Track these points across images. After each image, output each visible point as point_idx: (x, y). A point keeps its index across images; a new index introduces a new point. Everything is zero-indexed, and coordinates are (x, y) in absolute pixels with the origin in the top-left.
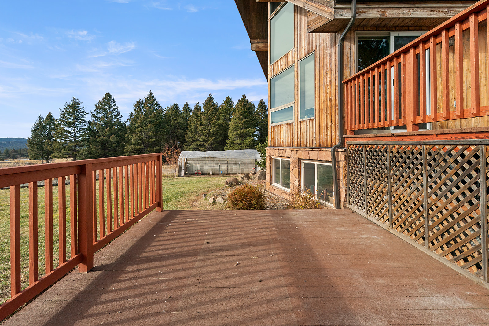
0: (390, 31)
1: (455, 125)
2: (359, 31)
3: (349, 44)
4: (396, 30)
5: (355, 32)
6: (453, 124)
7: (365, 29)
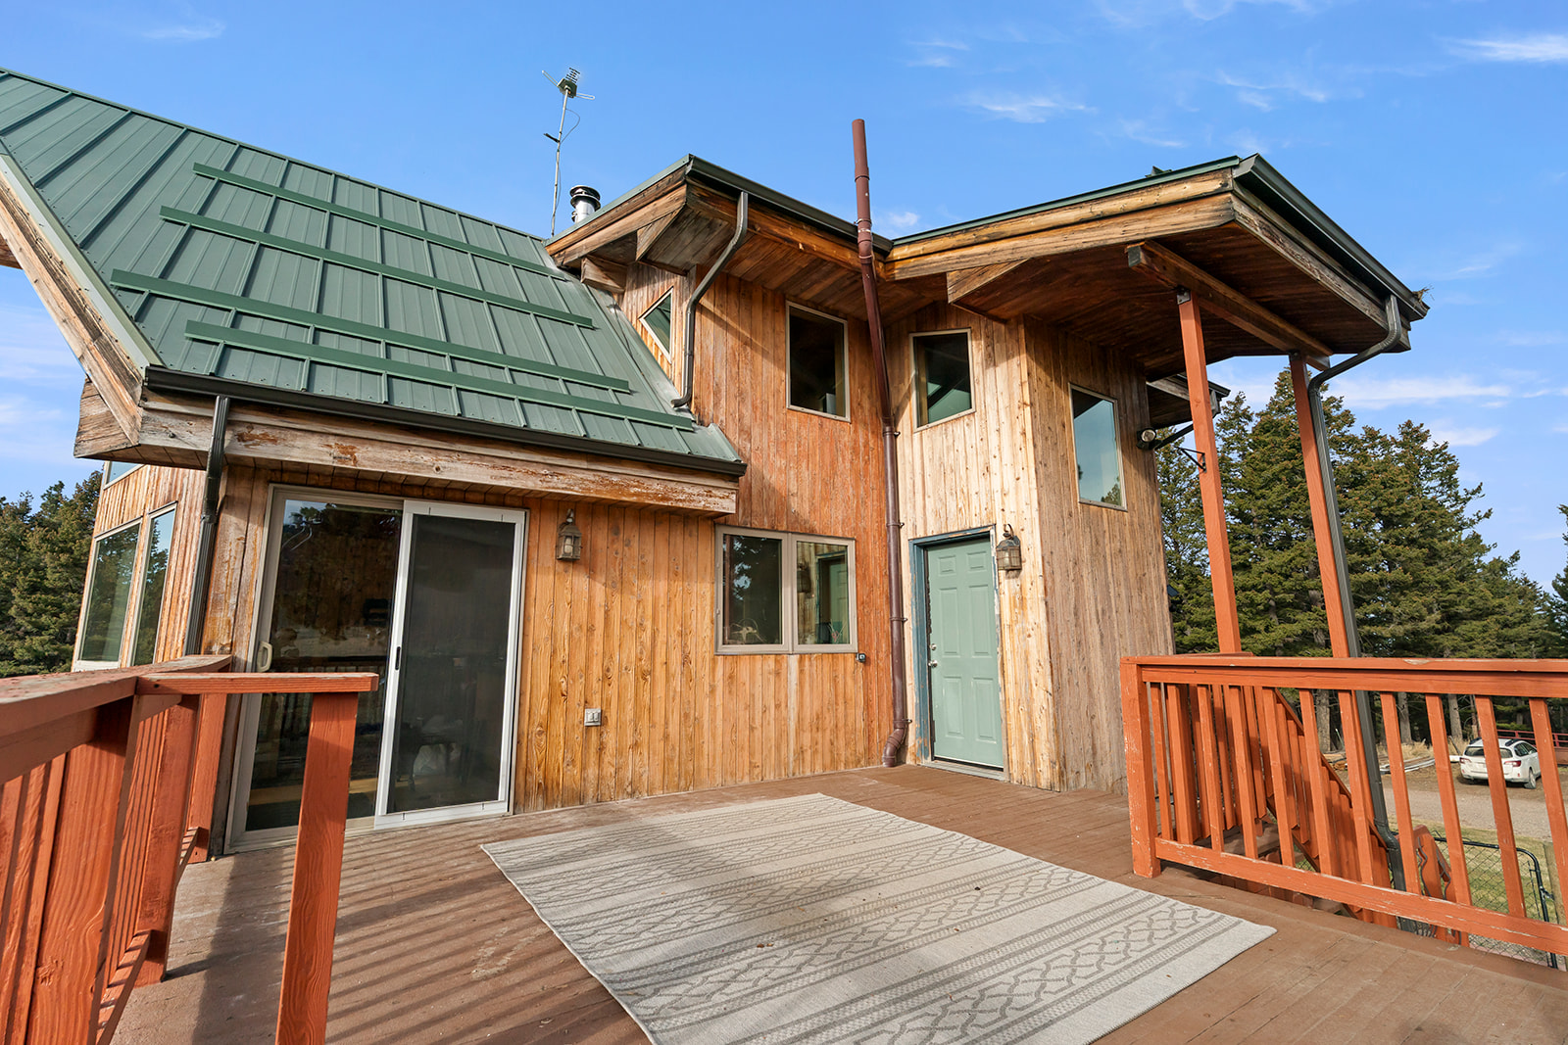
0: (403, 496)
1: (585, 780)
2: (288, 483)
3: (243, 524)
4: (423, 497)
5: (272, 486)
6: (578, 776)
7: (313, 482)
